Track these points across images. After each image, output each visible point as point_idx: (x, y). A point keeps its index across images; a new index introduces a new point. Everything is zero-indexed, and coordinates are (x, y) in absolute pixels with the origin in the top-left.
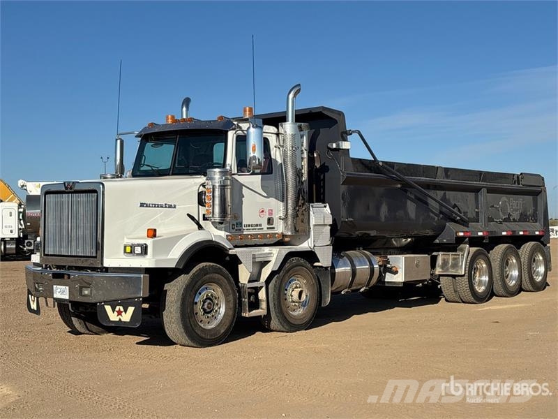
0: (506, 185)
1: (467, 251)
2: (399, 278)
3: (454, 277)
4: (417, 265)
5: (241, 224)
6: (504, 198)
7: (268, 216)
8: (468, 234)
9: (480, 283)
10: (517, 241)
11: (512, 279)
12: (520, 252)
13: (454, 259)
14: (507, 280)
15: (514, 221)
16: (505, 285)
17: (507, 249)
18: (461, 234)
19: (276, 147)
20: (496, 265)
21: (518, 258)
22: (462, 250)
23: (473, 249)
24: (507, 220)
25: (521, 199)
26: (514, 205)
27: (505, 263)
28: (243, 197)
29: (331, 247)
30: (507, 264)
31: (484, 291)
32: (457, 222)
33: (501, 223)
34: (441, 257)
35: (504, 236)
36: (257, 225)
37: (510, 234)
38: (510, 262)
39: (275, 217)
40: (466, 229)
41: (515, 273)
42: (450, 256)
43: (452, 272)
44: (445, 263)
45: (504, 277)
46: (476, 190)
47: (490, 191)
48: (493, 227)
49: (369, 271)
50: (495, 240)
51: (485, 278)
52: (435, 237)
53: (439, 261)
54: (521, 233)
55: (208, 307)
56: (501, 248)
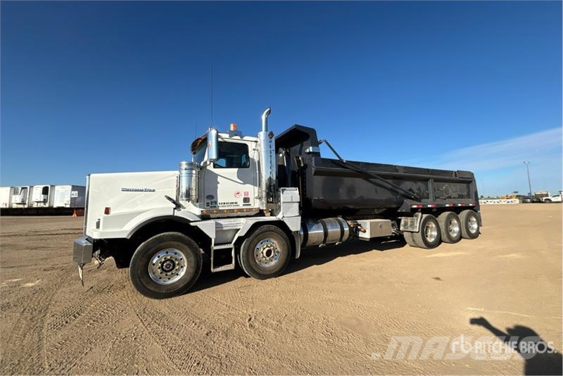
0: (447, 178)
1: (420, 216)
2: (366, 235)
3: (412, 232)
4: (381, 226)
5: (216, 202)
6: (447, 185)
7: (243, 196)
8: (421, 207)
9: (431, 236)
10: (456, 210)
11: (454, 232)
12: (459, 216)
13: (412, 222)
14: (451, 233)
15: (455, 198)
16: (449, 236)
17: (449, 215)
18: (415, 206)
19: (254, 150)
20: (442, 225)
21: (458, 220)
22: (417, 216)
23: (425, 216)
24: (450, 197)
25: (458, 185)
26: (453, 189)
27: (449, 222)
28: (219, 183)
29: (300, 217)
30: (451, 223)
31: (434, 242)
32: (412, 199)
33: (445, 199)
34: (403, 220)
35: (447, 207)
36: (233, 203)
37: (451, 205)
38: (453, 222)
39: (251, 197)
40: (419, 203)
41: (456, 229)
42: (409, 220)
43: (410, 229)
44: (406, 224)
45: (448, 231)
46: (426, 180)
47: (436, 180)
48: (439, 202)
49: (340, 232)
50: (442, 209)
51: (435, 233)
52: (398, 208)
53: (402, 223)
54: (460, 205)
55: (166, 267)
56: (445, 214)
